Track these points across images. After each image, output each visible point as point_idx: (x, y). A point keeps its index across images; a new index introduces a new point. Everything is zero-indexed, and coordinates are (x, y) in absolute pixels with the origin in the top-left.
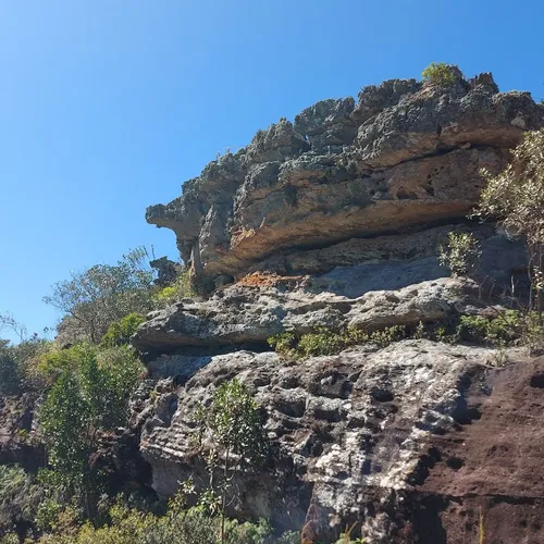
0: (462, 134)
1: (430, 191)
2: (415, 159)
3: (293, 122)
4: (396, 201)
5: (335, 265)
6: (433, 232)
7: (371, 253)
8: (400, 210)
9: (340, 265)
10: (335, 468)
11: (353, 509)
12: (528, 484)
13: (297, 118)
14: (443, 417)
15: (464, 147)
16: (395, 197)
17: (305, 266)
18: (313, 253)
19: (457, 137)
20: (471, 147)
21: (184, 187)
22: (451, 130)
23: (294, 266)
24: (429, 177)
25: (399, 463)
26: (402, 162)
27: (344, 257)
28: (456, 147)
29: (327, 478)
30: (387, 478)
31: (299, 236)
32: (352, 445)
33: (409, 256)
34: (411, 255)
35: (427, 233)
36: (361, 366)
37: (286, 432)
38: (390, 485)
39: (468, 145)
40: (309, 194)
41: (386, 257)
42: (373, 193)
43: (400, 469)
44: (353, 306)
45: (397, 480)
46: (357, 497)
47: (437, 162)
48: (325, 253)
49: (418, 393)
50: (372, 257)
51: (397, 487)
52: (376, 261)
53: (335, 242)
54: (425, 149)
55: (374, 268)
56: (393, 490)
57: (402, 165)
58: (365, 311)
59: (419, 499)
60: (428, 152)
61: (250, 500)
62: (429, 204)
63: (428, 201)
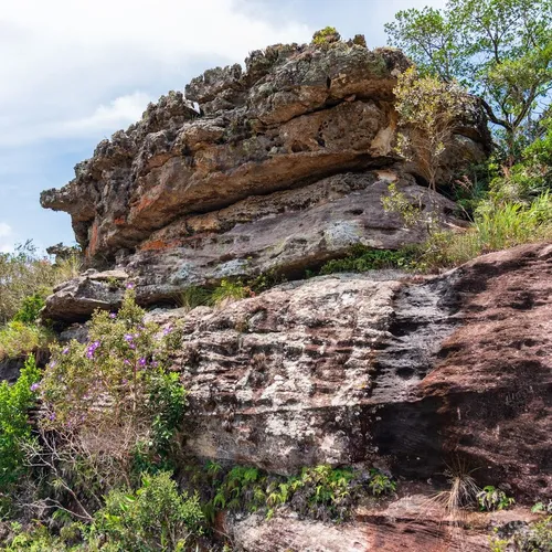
0: (349, 85)
1: (322, 143)
2: (307, 113)
3: (183, 92)
4: (292, 155)
5: (234, 222)
6: (325, 182)
7: (268, 209)
8: (295, 162)
9: (240, 222)
10: (281, 397)
11: (308, 433)
12: (490, 376)
13: (188, 87)
14: (380, 333)
15: (349, 100)
16: (290, 150)
17: (207, 227)
18: (213, 214)
19: (345, 89)
20: (356, 99)
21: (77, 168)
22: (340, 81)
23: (196, 228)
24: (320, 130)
25: (347, 381)
26: (295, 117)
27: (242, 215)
28: (342, 100)
29: (275, 408)
30: (337, 397)
31: (197, 200)
32: (295, 373)
33: (304, 207)
34: (305, 206)
35: (319, 183)
36: (287, 301)
37: (223, 372)
38: (343, 403)
39: (353, 97)
40: (207, 156)
41: (282, 210)
42: (268, 149)
43: (350, 387)
44: (262, 254)
45: (349, 397)
46: (310, 420)
47: (326, 115)
48: (224, 213)
49: (349, 317)
50: (268, 213)
51: (351, 404)
52: (272, 216)
53: (233, 202)
54: (315, 102)
55: (273, 222)
56: (347, 407)
57: (295, 120)
58: (274, 256)
59: (374, 411)
60: (318, 106)
61: (191, 443)
62: (320, 155)
63: (320, 152)
